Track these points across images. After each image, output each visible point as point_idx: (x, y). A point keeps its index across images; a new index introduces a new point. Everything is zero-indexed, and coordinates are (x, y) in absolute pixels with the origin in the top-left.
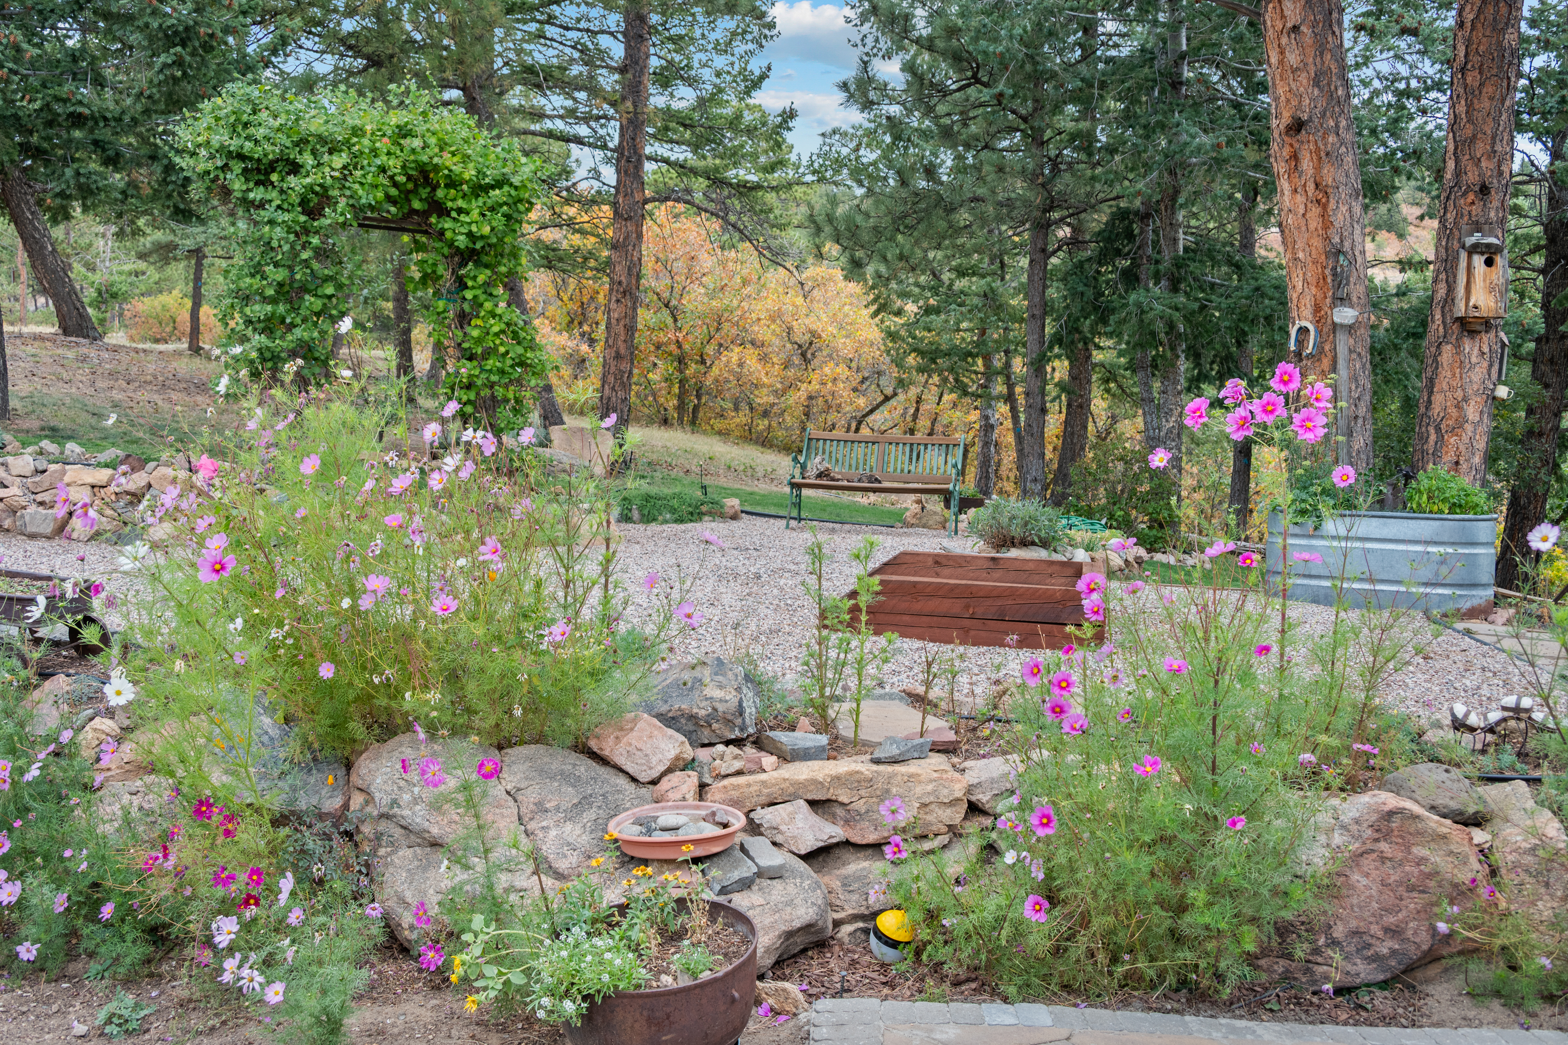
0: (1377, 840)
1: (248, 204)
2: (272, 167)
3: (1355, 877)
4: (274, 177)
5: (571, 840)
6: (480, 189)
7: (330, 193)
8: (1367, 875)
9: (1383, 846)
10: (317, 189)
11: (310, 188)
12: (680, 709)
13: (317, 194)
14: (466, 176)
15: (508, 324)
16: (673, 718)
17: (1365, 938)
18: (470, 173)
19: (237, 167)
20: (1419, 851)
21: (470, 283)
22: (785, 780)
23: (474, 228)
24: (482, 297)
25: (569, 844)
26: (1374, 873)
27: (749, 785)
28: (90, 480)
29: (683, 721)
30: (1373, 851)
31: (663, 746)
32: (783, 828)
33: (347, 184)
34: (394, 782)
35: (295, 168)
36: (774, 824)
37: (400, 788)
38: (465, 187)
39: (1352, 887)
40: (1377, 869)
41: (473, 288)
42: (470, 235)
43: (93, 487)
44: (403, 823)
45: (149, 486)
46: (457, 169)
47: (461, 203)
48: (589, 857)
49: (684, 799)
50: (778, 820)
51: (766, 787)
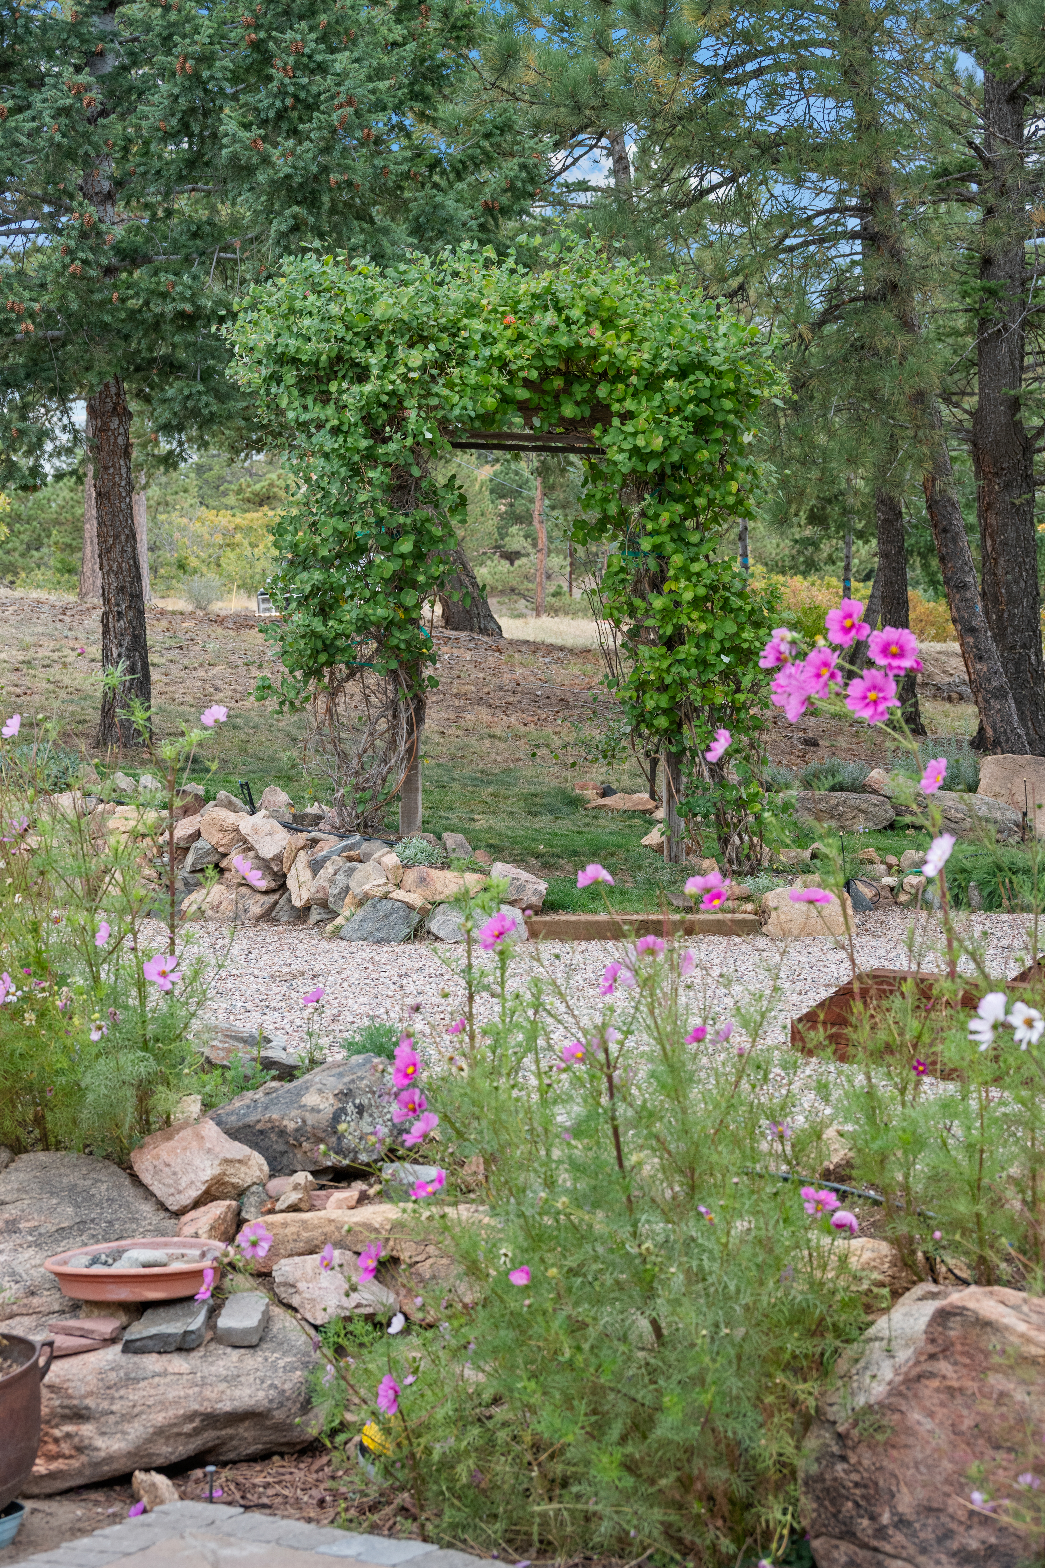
0: (932, 1357)
3: (915, 1416)
5: (20, 1269)
8: (931, 1415)
9: (943, 1366)
10: (385, 398)
11: (376, 399)
12: (270, 1120)
13: (385, 406)
14: (633, 362)
15: (713, 588)
16: (261, 1132)
17: (944, 1519)
18: (639, 359)
20: (997, 1382)
22: (331, 1221)
23: (641, 442)
24: (670, 547)
25: (14, 1274)
26: (941, 1412)
27: (285, 1225)
29: (273, 1137)
30: (932, 1375)
31: (197, 1162)
32: (302, 1286)
33: (435, 389)
35: (363, 371)
36: (291, 1280)
38: (634, 379)
39: (909, 1431)
40: (943, 1405)
42: (635, 451)
45: (199, 835)
46: (620, 352)
47: (630, 404)
48: (33, 1294)
49: (196, 1235)
50: (298, 1274)
51: (306, 1229)
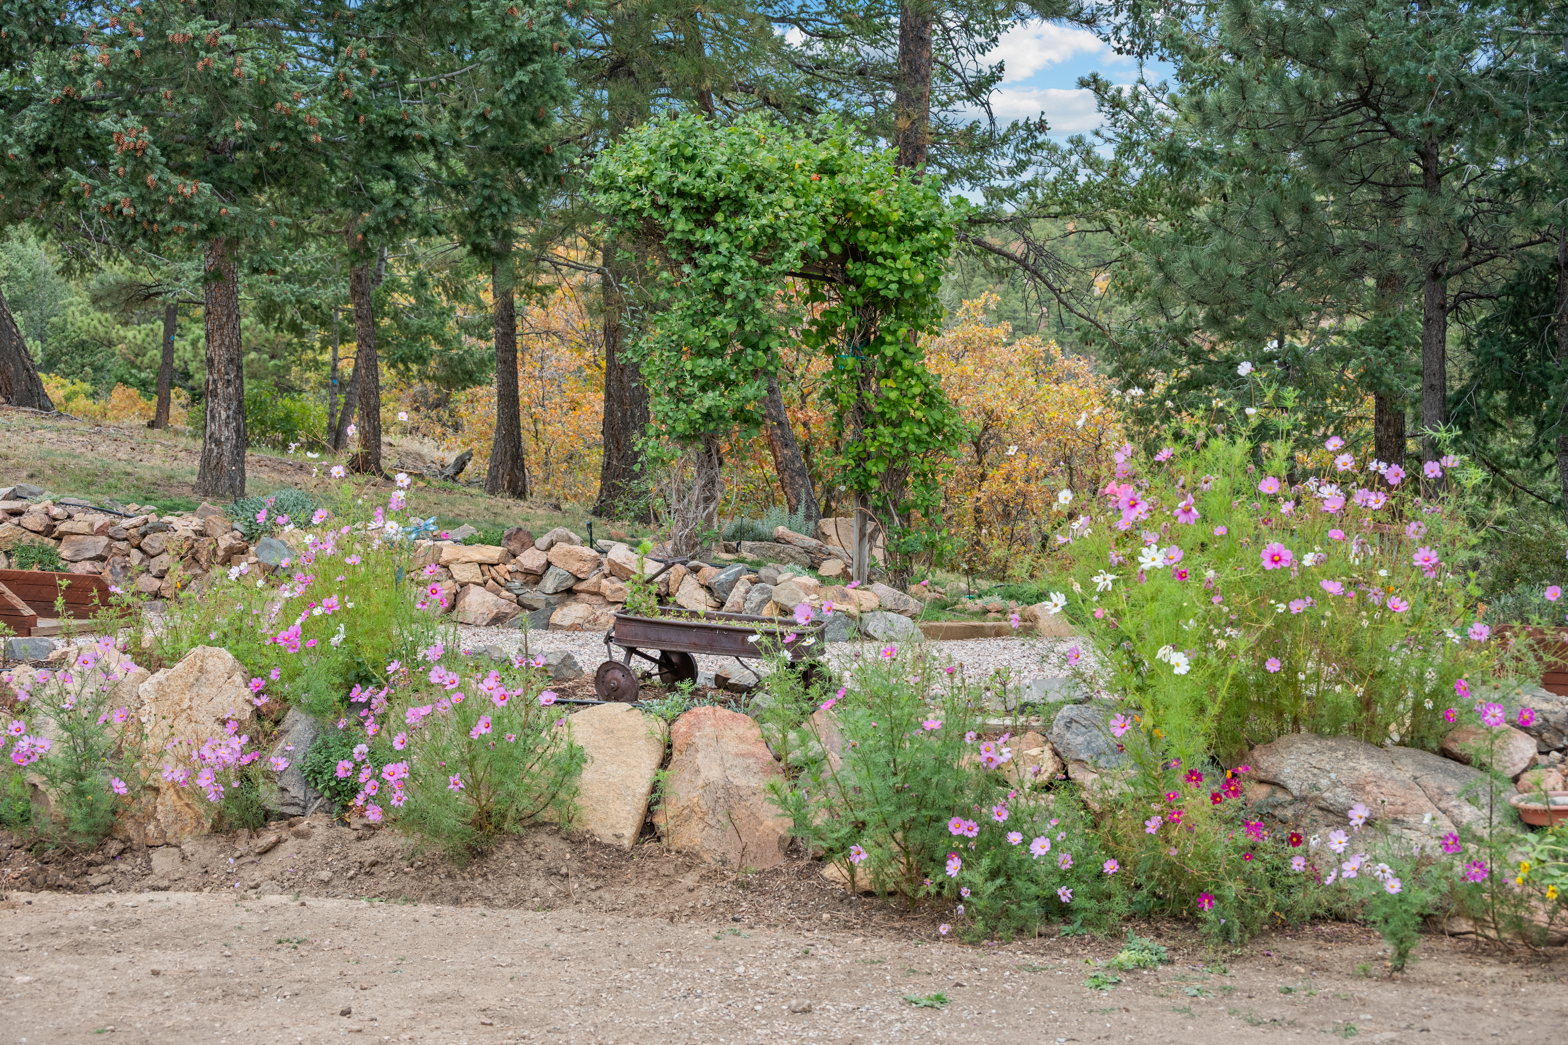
1: (688, 247)
2: (716, 205)
4: (719, 217)
6: (906, 231)
7: (779, 235)
11: (762, 229)
14: (892, 216)
15: (927, 386)
18: (896, 213)
19: (677, 206)
21: (889, 338)
23: (906, 276)
24: (901, 354)
28: (478, 557)
34: (1306, 771)
35: (739, 206)
37: (1315, 775)
38: (890, 229)
41: (891, 344)
42: (900, 283)
43: (480, 565)
44: (1323, 804)
45: (549, 564)
46: (883, 208)
47: (885, 247)
